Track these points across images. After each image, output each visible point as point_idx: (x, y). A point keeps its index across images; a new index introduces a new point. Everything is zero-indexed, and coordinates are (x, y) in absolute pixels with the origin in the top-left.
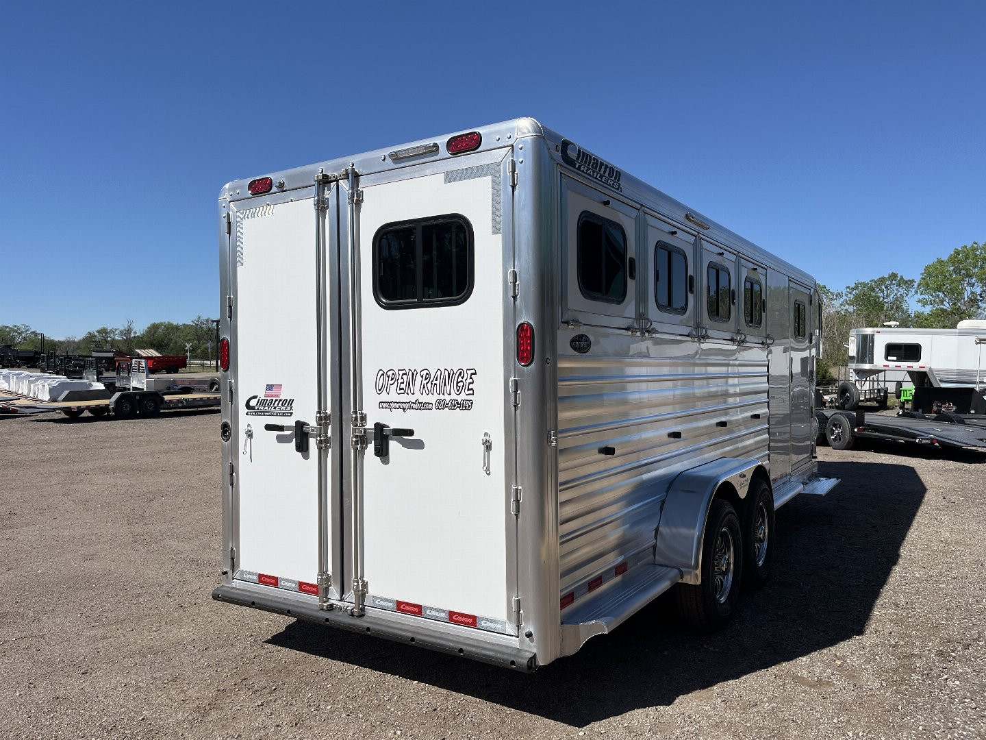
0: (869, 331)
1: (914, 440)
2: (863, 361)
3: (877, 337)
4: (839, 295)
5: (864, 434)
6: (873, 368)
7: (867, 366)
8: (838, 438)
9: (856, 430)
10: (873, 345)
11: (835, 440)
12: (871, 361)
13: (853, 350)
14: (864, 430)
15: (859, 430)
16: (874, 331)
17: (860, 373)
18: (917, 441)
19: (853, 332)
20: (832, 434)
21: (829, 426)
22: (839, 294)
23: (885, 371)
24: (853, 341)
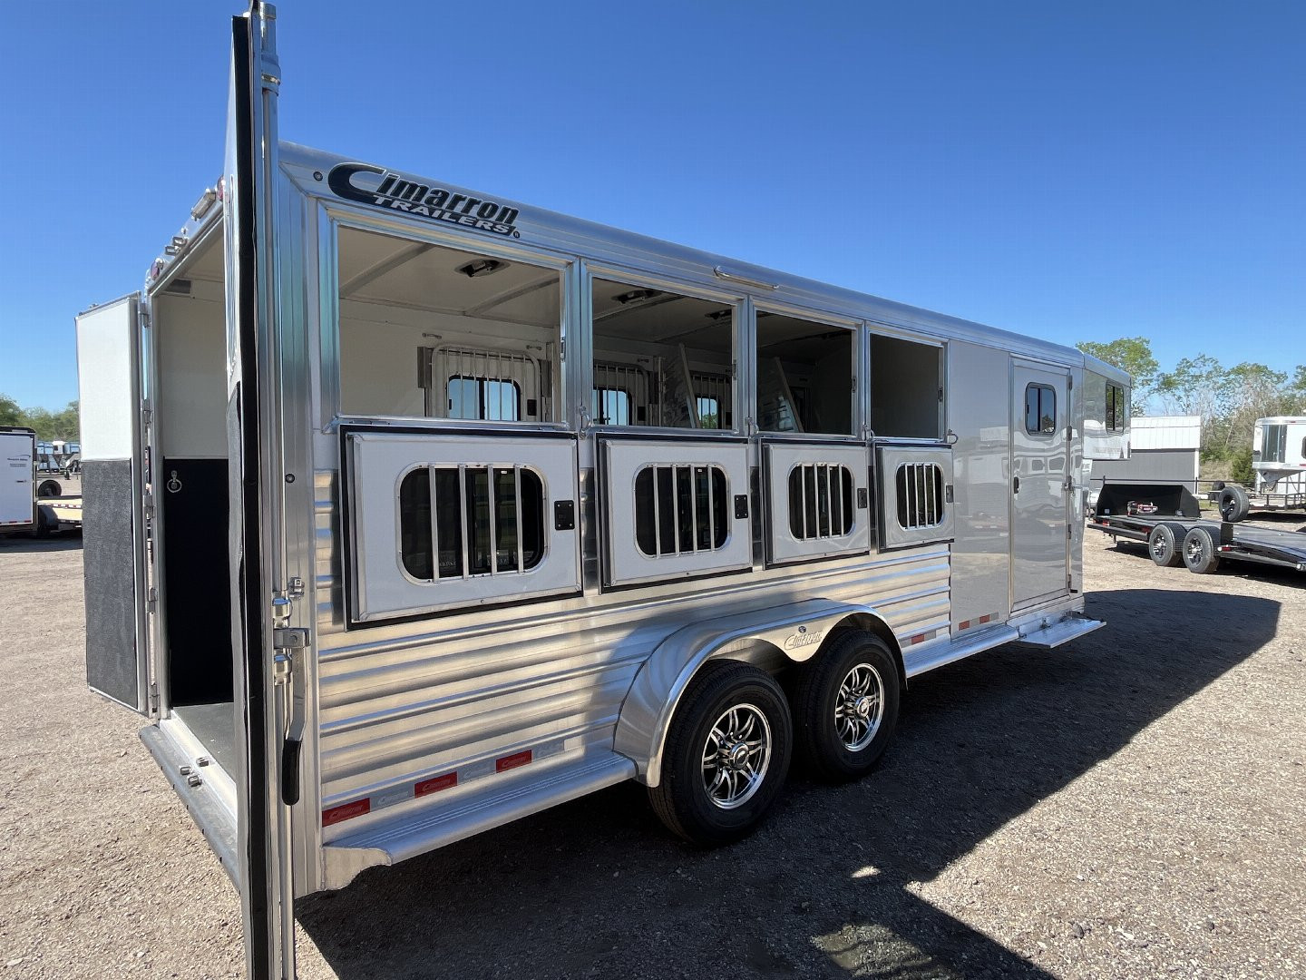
0: (1279, 420)
1: (1293, 565)
2: (1271, 459)
3: (1290, 429)
4: (1281, 378)
5: (1230, 554)
6: (1284, 468)
7: (1276, 465)
8: (1197, 558)
9: (1220, 549)
10: (1285, 437)
11: (1193, 561)
12: (1282, 460)
13: (1258, 445)
14: (1231, 549)
15: (1224, 549)
16: (1287, 421)
17: (1268, 474)
18: (1298, 567)
19: (1259, 423)
20: (1190, 553)
21: (1186, 543)
22: (1282, 375)
23: (1299, 472)
24: (1259, 433)
